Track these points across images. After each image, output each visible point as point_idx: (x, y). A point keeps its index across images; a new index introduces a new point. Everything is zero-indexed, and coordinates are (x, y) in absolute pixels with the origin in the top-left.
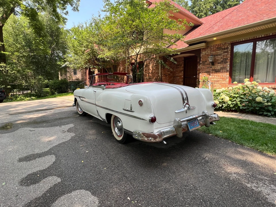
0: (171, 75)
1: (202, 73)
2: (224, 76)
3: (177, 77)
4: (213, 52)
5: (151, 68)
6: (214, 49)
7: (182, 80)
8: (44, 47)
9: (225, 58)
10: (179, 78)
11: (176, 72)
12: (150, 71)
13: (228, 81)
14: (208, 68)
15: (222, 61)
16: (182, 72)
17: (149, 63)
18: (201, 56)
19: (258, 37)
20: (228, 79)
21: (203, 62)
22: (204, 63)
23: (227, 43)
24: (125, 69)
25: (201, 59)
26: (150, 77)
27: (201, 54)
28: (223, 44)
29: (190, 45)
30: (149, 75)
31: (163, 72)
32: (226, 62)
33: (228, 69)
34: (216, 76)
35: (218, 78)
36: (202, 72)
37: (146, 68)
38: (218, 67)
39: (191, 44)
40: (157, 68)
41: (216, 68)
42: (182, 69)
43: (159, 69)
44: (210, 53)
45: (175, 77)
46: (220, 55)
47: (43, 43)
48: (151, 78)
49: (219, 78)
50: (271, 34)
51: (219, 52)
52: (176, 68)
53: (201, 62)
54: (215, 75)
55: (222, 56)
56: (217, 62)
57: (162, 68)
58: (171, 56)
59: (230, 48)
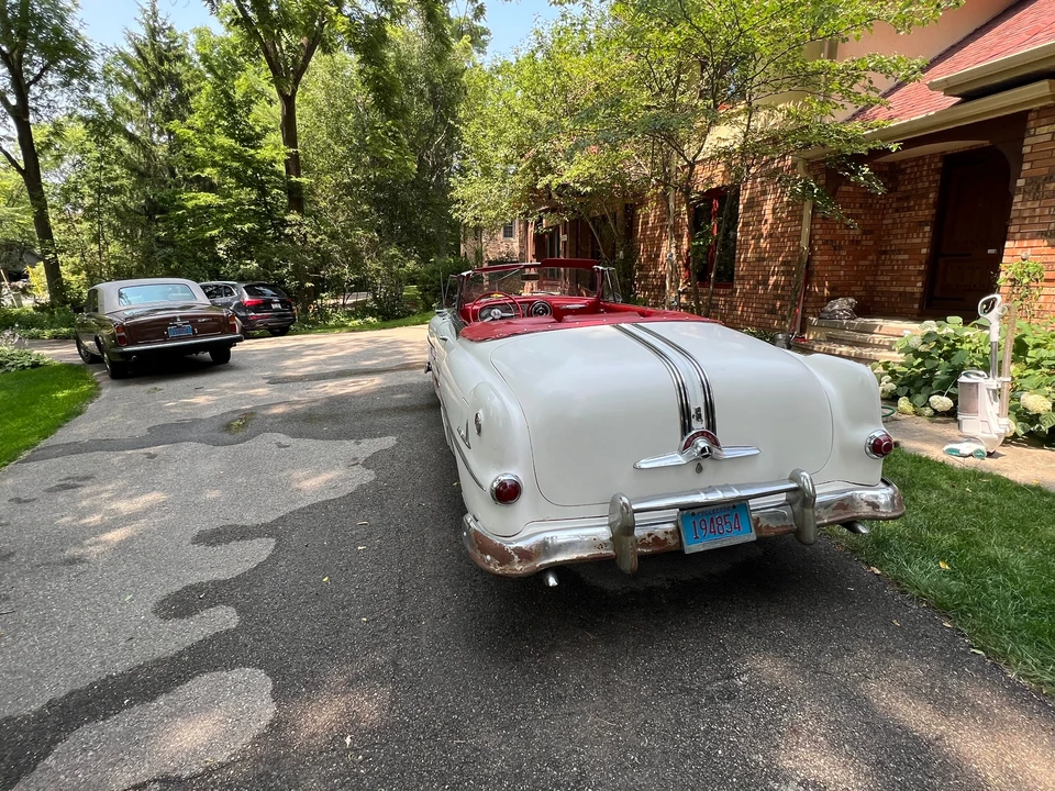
0: (864, 243)
1: (1022, 239)
3: (899, 251)
5: (769, 217)
7: (922, 268)
8: (396, 152)
10: (906, 257)
11: (894, 232)
12: (765, 229)
16: (927, 229)
17: (764, 193)
18: (1026, 150)
21: (1032, 181)
22: (1037, 188)
24: (664, 220)
25: (1026, 166)
26: (760, 253)
27: (1027, 141)
29: (968, 97)
30: (757, 246)
31: (821, 231)
36: (1018, 236)
37: (747, 215)
39: (971, 92)
40: (796, 215)
42: (925, 212)
43: (801, 219)
45: (885, 252)
47: (394, 137)
48: (764, 259)
52: (897, 210)
53: (1020, 183)
58: (859, 159)
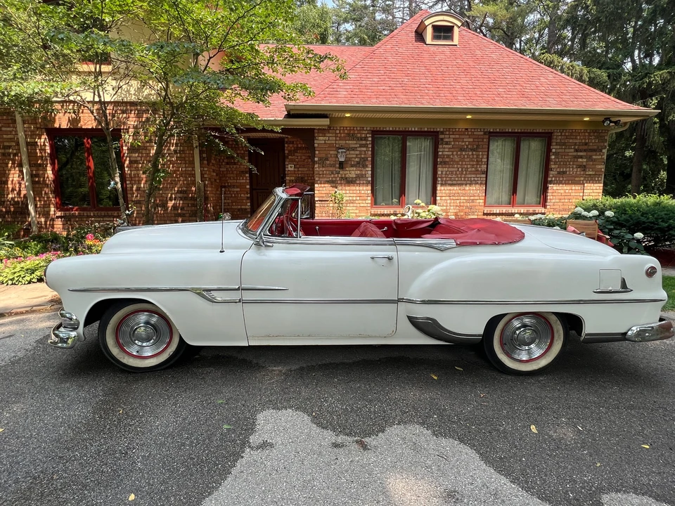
1: (321, 183)
2: (363, 192)
4: (341, 142)
6: (342, 135)
9: (363, 156)
13: (370, 202)
14: (332, 173)
15: (358, 163)
18: (316, 145)
19: (410, 129)
20: (369, 198)
21: (320, 159)
22: (323, 161)
23: (365, 129)
25: (317, 152)
27: (315, 141)
28: (358, 129)
31: (207, 173)
32: (365, 166)
33: (370, 179)
34: (348, 192)
35: (352, 195)
36: (319, 182)
38: (352, 173)
40: (185, 160)
41: (347, 176)
43: (192, 163)
44: (334, 142)
46: (354, 149)
49: (355, 195)
50: (426, 129)
51: (352, 143)
53: (316, 159)
54: (347, 188)
55: (358, 152)
56: (349, 162)
57: (205, 162)
59: (370, 139)
